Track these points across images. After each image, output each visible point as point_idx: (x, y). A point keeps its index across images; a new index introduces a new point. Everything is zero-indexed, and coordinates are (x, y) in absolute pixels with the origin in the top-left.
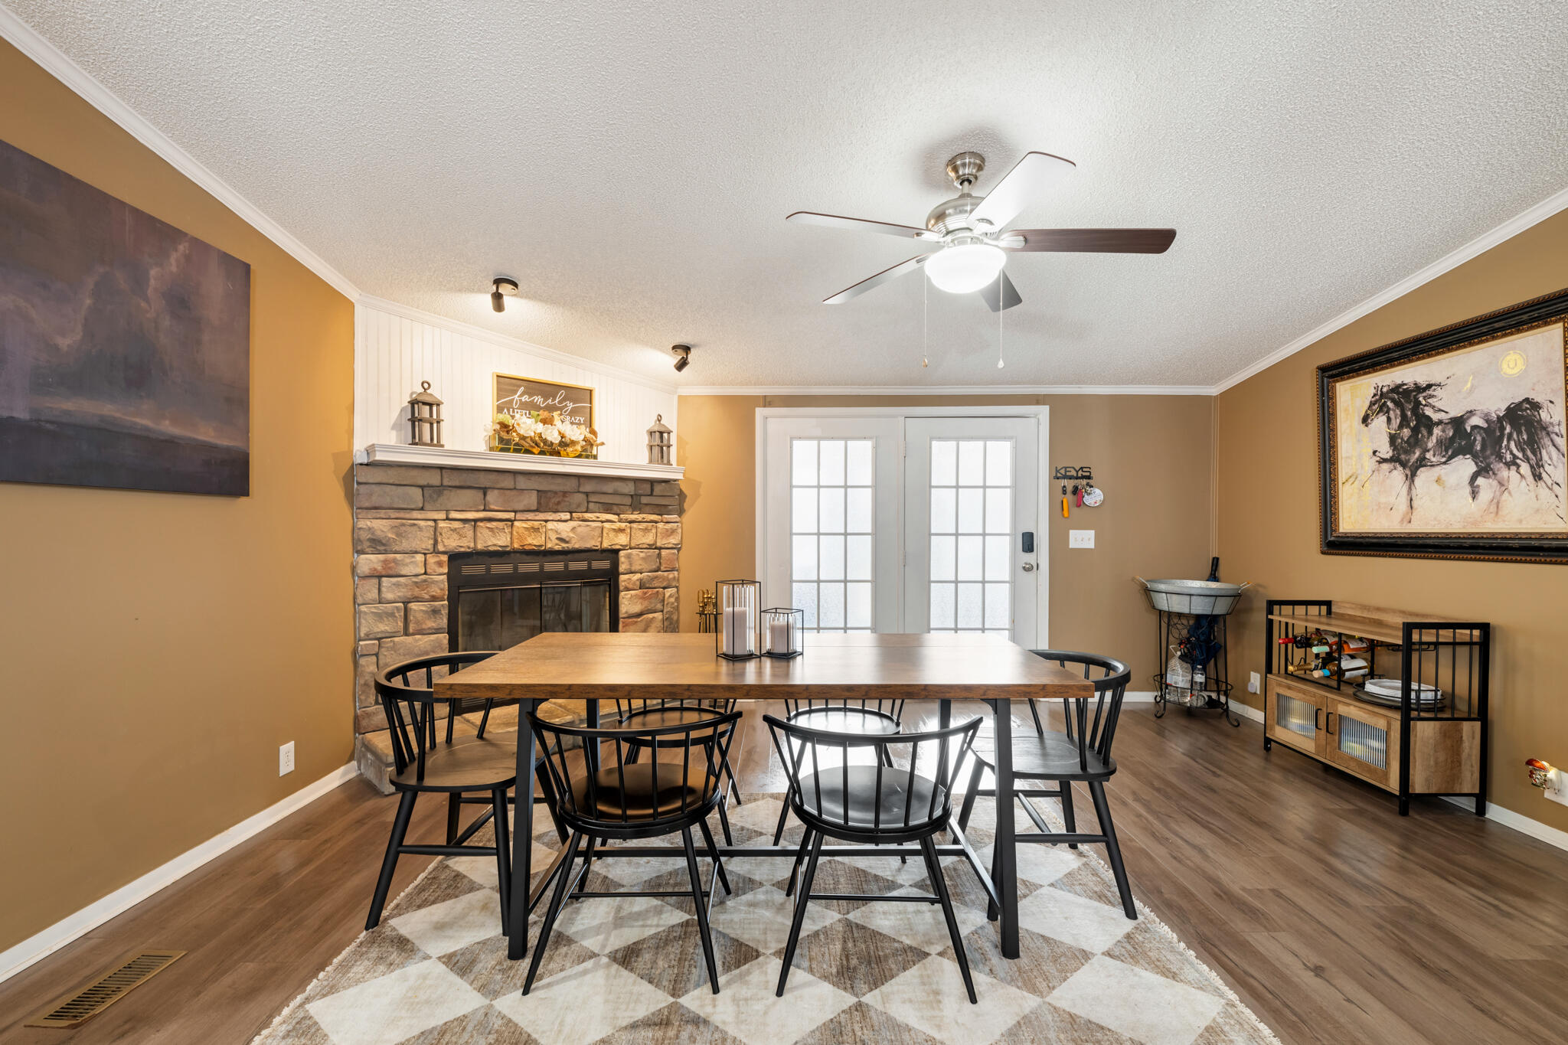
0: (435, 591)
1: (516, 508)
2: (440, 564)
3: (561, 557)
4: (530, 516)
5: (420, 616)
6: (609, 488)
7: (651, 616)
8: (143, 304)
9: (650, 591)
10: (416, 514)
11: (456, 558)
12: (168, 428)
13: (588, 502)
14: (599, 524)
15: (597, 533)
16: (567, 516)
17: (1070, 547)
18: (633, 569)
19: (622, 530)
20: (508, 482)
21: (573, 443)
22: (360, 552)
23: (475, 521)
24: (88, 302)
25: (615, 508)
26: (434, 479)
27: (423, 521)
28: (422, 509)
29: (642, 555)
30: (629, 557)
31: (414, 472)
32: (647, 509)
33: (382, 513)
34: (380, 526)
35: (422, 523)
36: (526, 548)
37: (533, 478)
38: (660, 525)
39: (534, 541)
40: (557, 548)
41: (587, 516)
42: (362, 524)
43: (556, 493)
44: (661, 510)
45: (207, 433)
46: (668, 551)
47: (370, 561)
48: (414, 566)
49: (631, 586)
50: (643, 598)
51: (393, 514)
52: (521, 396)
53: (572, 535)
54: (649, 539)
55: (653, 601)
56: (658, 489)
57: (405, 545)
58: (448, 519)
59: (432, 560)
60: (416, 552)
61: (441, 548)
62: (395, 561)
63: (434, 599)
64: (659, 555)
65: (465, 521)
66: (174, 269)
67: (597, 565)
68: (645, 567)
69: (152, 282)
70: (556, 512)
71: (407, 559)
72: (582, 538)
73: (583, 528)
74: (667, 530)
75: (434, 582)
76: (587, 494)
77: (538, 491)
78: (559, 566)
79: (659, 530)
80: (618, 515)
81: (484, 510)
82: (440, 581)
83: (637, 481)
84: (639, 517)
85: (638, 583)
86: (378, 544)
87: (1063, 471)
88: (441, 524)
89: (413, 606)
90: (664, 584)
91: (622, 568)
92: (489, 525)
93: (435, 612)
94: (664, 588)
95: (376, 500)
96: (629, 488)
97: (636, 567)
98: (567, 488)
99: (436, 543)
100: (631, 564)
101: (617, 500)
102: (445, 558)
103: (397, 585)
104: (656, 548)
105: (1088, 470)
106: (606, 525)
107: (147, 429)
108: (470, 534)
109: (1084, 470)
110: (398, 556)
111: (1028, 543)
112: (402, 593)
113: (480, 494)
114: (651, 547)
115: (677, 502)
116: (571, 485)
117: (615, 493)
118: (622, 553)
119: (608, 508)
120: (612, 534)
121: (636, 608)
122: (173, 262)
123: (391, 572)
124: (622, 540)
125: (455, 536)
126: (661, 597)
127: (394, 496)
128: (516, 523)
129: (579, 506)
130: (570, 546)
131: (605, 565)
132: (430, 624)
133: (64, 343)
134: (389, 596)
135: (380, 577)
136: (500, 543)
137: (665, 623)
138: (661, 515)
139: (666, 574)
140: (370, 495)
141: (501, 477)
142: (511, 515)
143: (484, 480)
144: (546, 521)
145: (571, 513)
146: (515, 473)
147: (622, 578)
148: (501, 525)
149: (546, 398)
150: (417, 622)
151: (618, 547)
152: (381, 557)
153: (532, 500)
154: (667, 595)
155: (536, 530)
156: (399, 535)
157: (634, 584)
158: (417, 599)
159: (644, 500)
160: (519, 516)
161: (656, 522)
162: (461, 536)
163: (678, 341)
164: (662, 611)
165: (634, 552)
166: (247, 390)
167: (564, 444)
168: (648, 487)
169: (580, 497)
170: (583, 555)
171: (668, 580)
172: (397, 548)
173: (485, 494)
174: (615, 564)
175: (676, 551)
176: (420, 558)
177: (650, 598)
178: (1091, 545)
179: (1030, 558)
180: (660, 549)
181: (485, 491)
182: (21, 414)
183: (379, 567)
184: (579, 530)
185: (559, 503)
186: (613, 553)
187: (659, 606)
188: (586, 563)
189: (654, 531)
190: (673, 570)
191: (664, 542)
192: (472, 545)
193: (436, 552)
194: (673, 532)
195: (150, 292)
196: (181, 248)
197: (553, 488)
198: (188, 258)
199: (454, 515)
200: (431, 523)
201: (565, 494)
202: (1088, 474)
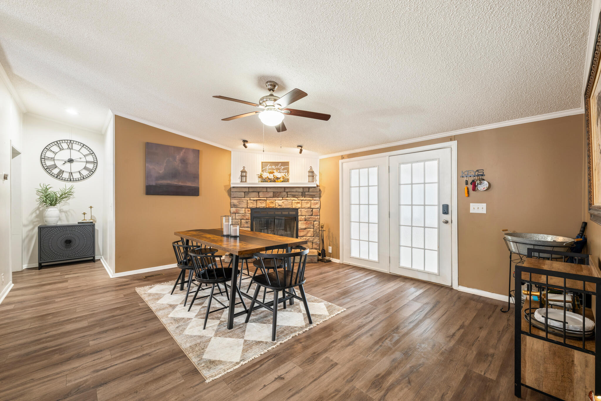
0: (247, 217)
1: (267, 197)
2: (248, 211)
3: (280, 210)
4: (271, 199)
5: (243, 223)
6: (294, 190)
7: (309, 230)
8: (175, 163)
9: (309, 222)
10: (243, 199)
11: (252, 209)
12: (180, 184)
13: (288, 195)
14: (291, 201)
15: (291, 203)
16: (281, 199)
17: (471, 212)
18: (302, 215)
19: (299, 203)
20: (265, 190)
21: (279, 178)
22: (231, 207)
23: (257, 200)
24: (165, 164)
25: (296, 196)
26: (247, 190)
27: (245, 200)
28: (245, 197)
29: (305, 210)
30: (301, 211)
31: (243, 189)
32: (308, 196)
33: (236, 199)
34: (235, 201)
35: (244, 201)
36: (270, 207)
37: (272, 188)
38: (312, 201)
39: (272, 205)
40: (278, 207)
41: (287, 198)
42: (232, 201)
43: (278, 192)
44: (313, 196)
45: (189, 184)
46: (315, 209)
47: (233, 210)
48: (242, 211)
49: (302, 220)
50: (306, 224)
51: (238, 199)
52: (269, 166)
53: (282, 204)
54: (308, 205)
55: (310, 225)
56: (311, 190)
57: (241, 206)
58: (250, 200)
59: (246, 210)
60: (243, 208)
61: (248, 207)
62: (238, 209)
63: (247, 219)
64: (312, 211)
65: (254, 200)
66: (182, 155)
67: (291, 213)
68: (307, 214)
69: (177, 158)
70: (278, 197)
71: (241, 209)
72: (286, 205)
73: (286, 202)
74: (315, 203)
75: (247, 215)
76: (287, 192)
77: (273, 192)
78: (280, 213)
79: (312, 203)
80: (298, 198)
81: (259, 197)
82: (248, 215)
83: (303, 188)
84: (305, 199)
85: (304, 219)
86: (235, 206)
87: (466, 173)
88: (248, 201)
89: (242, 221)
90: (314, 220)
91: (299, 214)
92: (260, 201)
93: (247, 223)
94: (314, 221)
95: (235, 196)
96: (301, 190)
97: (303, 214)
98: (281, 191)
99: (247, 206)
100: (301, 213)
101: (297, 194)
102: (250, 209)
103: (239, 215)
104: (311, 208)
105: (482, 171)
106: (293, 201)
107: (176, 184)
108: (255, 203)
109: (479, 171)
110: (239, 209)
111: (446, 210)
112: (240, 217)
113: (257, 193)
114: (309, 208)
115: (319, 194)
116: (283, 190)
117: (296, 192)
118: (299, 210)
119: (294, 196)
120: (295, 204)
121: (304, 227)
122: (182, 154)
123: (238, 212)
124: (299, 206)
125: (252, 204)
126: (312, 224)
127: (239, 194)
128: (267, 201)
129: (285, 196)
130: (282, 207)
131: (294, 213)
132: (246, 225)
133: (161, 172)
134: (237, 218)
135: (235, 213)
136: (263, 206)
137: (315, 233)
138: (313, 198)
139: (314, 217)
140: (234, 194)
141: (263, 189)
142: (265, 199)
143: (258, 190)
144: (275, 200)
145: (282, 198)
146: (267, 188)
147: (299, 217)
148: (263, 201)
149: (276, 166)
150: (243, 225)
151: (297, 208)
152: (235, 209)
153: (271, 194)
154: (315, 223)
155: (273, 203)
156: (239, 204)
157: (303, 219)
158: (243, 219)
159: (306, 193)
160: (268, 199)
161: (311, 200)
162: (253, 204)
163: (300, 144)
164: (314, 228)
165: (303, 209)
166: (198, 175)
167: (278, 178)
168: (308, 189)
169: (285, 193)
170: (286, 210)
171: (315, 218)
172: (239, 207)
173: (259, 193)
174: (297, 213)
175: (318, 210)
176: (244, 209)
177: (309, 224)
178: (484, 211)
179: (447, 217)
180: (313, 209)
181: (259, 192)
182: (154, 184)
183: (235, 211)
184: (285, 202)
185: (279, 195)
186: (296, 210)
187: (312, 227)
188: (288, 212)
189: (310, 203)
190: (317, 216)
191: (314, 206)
192: (256, 206)
193: (247, 208)
194: (317, 203)
195: (177, 160)
196: (183, 151)
197: (277, 191)
198: (185, 152)
199: (251, 199)
200: (246, 201)
201: (280, 192)
202: (482, 173)
